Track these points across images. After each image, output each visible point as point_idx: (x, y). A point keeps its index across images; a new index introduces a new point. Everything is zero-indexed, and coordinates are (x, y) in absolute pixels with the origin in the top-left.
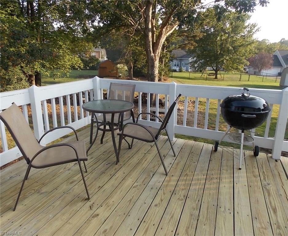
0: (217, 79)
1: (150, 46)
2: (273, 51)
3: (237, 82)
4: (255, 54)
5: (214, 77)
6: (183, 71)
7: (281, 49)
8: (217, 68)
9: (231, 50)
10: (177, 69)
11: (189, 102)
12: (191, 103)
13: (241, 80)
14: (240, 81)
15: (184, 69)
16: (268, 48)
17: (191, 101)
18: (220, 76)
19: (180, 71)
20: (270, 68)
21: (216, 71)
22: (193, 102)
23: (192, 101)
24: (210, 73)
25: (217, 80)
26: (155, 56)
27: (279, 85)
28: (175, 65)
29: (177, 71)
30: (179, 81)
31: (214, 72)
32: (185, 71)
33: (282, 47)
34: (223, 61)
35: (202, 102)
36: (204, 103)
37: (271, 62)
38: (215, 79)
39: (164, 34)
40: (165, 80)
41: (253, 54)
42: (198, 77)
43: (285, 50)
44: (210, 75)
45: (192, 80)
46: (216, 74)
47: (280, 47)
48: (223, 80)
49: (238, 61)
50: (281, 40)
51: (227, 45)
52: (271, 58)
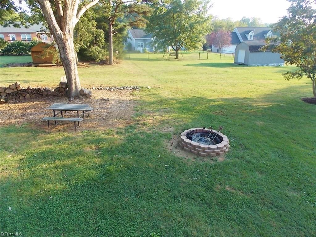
0: (178, 58)
1: (52, 21)
2: (233, 28)
3: (197, 61)
4: (211, 31)
5: (175, 57)
6: (147, 52)
7: (240, 27)
8: (176, 48)
9: (187, 27)
10: (141, 50)
11: (128, 89)
12: (131, 89)
13: (201, 58)
14: (199, 59)
15: (148, 49)
16: (228, 25)
17: (131, 87)
18: (181, 55)
19: (144, 52)
20: (229, 45)
21: (176, 50)
22: (133, 88)
24: (171, 53)
25: (177, 60)
26: (64, 34)
27: (234, 62)
28: (139, 46)
29: (141, 52)
32: (149, 52)
33: (241, 25)
34: (180, 39)
35: (143, 88)
36: (145, 88)
37: (230, 39)
38: (176, 59)
39: (70, 4)
40: (117, 63)
41: (209, 31)
42: (160, 58)
43: (244, 27)
44: (172, 55)
45: (151, 61)
46: (176, 53)
47: (239, 24)
48: (183, 60)
49: (195, 39)
50: (243, 18)
51: (182, 22)
52: (230, 35)
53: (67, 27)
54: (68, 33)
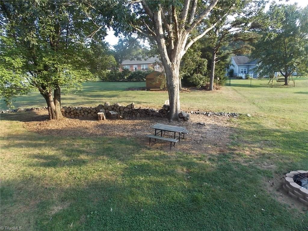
0: (287, 85)
1: (164, 54)
5: (284, 83)
6: (250, 78)
8: (286, 73)
9: (302, 51)
10: (243, 76)
11: (225, 115)
12: (228, 116)
15: (251, 75)
17: (228, 113)
18: (292, 81)
19: (247, 78)
21: (286, 76)
23: (230, 113)
24: (279, 79)
25: (287, 86)
26: (172, 64)
28: (242, 72)
29: (243, 78)
30: (235, 90)
31: (284, 77)
32: (252, 78)
34: (292, 64)
35: (242, 115)
36: (244, 116)
38: (285, 86)
39: (181, 39)
40: (217, 89)
42: (265, 84)
44: (279, 82)
45: (253, 87)
46: (286, 79)
48: (294, 86)
51: (296, 46)
53: (175, 58)
54: (176, 63)
